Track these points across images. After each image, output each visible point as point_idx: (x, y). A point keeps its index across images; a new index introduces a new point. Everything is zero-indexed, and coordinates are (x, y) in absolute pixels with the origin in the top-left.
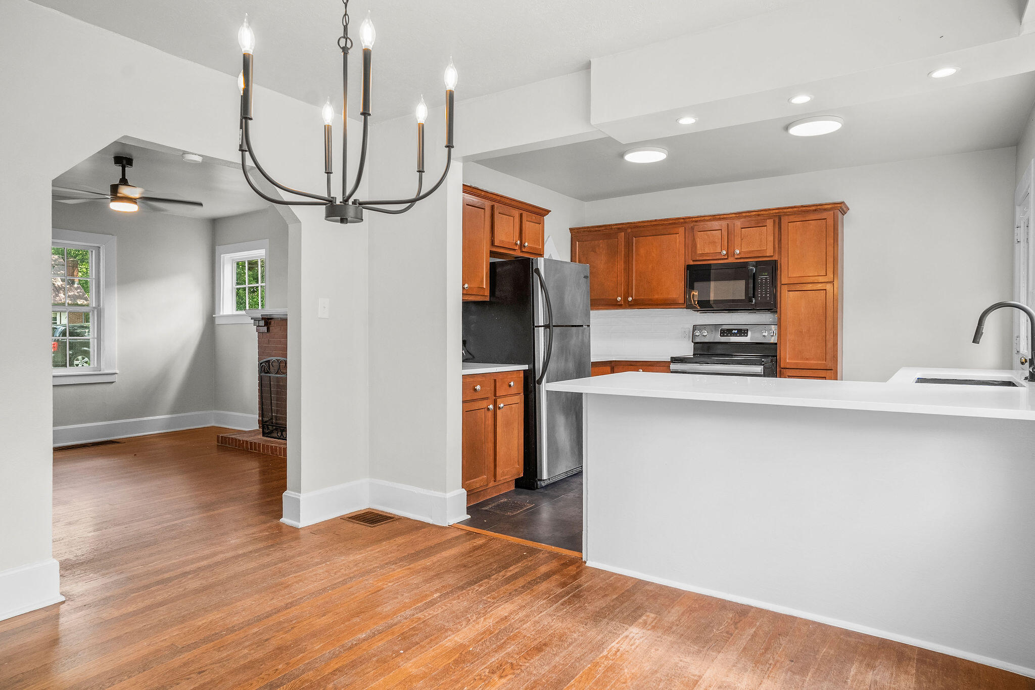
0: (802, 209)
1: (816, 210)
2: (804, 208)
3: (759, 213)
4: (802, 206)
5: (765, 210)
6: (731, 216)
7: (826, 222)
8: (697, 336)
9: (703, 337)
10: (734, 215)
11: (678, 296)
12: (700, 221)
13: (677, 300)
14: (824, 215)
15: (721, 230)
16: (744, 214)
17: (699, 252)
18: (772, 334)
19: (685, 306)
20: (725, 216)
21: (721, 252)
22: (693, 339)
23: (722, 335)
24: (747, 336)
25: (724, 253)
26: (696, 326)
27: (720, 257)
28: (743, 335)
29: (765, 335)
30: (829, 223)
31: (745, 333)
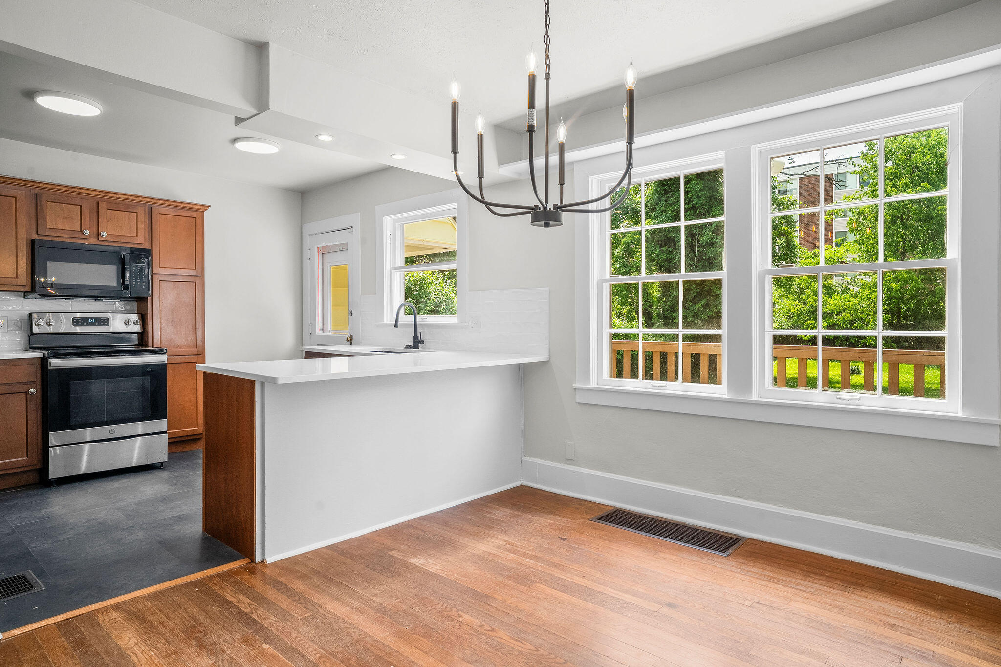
0: (173, 203)
1: (185, 207)
2: (176, 204)
3: (129, 197)
4: (174, 202)
5: (137, 196)
6: (94, 193)
7: (195, 221)
8: (38, 326)
9: (48, 328)
10: (98, 193)
11: (15, 276)
12: (50, 188)
13: (15, 281)
14: (194, 214)
15: (81, 206)
16: (111, 195)
17: (49, 225)
18: (136, 323)
19: (28, 289)
20: (87, 191)
21: (81, 231)
22: (29, 330)
23: (75, 324)
24: (108, 325)
25: (87, 233)
26: (33, 314)
27: (80, 236)
28: (102, 324)
29: (128, 324)
30: (198, 222)
31: (105, 322)
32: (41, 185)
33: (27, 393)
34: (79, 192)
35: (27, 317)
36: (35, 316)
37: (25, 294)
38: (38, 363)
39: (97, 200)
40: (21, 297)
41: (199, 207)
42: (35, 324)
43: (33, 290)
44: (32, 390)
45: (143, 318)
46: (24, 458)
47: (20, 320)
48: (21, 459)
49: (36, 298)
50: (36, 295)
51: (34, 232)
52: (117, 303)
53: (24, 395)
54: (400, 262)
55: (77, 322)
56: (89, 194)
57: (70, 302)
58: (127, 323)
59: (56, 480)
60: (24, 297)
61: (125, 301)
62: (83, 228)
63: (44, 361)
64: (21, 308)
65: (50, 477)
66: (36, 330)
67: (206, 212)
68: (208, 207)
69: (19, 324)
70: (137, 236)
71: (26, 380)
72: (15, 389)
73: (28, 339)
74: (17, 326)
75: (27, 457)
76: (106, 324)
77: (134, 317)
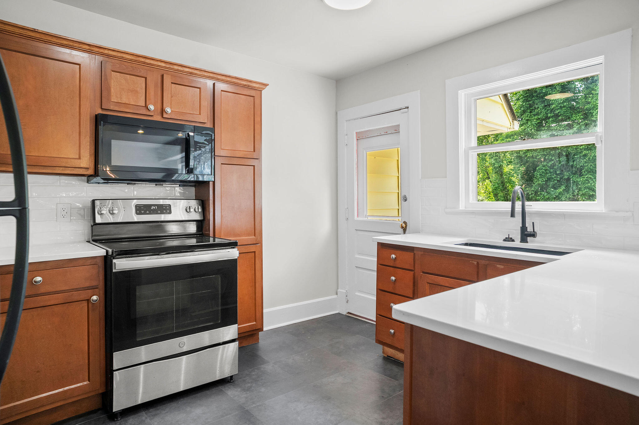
0: (234, 80)
1: (245, 86)
2: (237, 80)
3: (193, 71)
4: (236, 78)
6: (160, 64)
7: (254, 100)
8: (101, 214)
9: (111, 216)
10: (163, 64)
11: (77, 157)
12: (115, 56)
13: (77, 163)
14: (252, 93)
15: (146, 78)
16: (176, 67)
17: (114, 99)
18: (197, 210)
19: (91, 172)
20: (152, 62)
21: (146, 107)
22: (92, 219)
23: (138, 212)
24: (170, 213)
25: (152, 108)
26: (96, 201)
27: (144, 111)
28: (165, 211)
29: (190, 211)
30: (257, 102)
31: (166, 209)
32: (106, 52)
33: (88, 301)
34: (144, 63)
35: (89, 204)
36: (97, 203)
37: (89, 178)
38: (101, 263)
39: (162, 72)
40: (83, 181)
41: (257, 86)
42: (98, 213)
43: (96, 174)
44: (95, 298)
45: (204, 204)
46: (85, 383)
47: (84, 208)
48: (81, 384)
49: (99, 183)
50: (98, 179)
51: (98, 105)
52: (176, 188)
53: (85, 304)
54: (474, 143)
55: (140, 210)
56: (155, 65)
57: (131, 187)
58: (188, 210)
59: (121, 411)
60: (88, 182)
61: (184, 186)
62: (147, 103)
63: (107, 260)
64: (84, 194)
65: (114, 410)
66: (99, 220)
67: (263, 92)
68: (266, 85)
69: (82, 212)
70: (200, 114)
71: (87, 284)
72: (76, 296)
73: (90, 229)
74: (80, 214)
75: (89, 381)
76: (168, 211)
77: (194, 203)
